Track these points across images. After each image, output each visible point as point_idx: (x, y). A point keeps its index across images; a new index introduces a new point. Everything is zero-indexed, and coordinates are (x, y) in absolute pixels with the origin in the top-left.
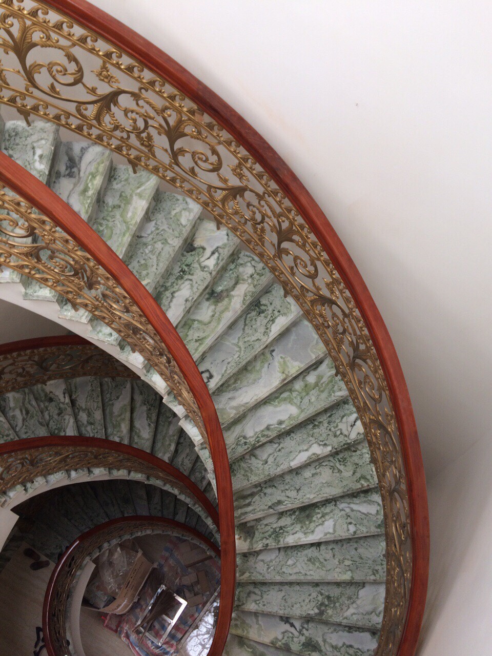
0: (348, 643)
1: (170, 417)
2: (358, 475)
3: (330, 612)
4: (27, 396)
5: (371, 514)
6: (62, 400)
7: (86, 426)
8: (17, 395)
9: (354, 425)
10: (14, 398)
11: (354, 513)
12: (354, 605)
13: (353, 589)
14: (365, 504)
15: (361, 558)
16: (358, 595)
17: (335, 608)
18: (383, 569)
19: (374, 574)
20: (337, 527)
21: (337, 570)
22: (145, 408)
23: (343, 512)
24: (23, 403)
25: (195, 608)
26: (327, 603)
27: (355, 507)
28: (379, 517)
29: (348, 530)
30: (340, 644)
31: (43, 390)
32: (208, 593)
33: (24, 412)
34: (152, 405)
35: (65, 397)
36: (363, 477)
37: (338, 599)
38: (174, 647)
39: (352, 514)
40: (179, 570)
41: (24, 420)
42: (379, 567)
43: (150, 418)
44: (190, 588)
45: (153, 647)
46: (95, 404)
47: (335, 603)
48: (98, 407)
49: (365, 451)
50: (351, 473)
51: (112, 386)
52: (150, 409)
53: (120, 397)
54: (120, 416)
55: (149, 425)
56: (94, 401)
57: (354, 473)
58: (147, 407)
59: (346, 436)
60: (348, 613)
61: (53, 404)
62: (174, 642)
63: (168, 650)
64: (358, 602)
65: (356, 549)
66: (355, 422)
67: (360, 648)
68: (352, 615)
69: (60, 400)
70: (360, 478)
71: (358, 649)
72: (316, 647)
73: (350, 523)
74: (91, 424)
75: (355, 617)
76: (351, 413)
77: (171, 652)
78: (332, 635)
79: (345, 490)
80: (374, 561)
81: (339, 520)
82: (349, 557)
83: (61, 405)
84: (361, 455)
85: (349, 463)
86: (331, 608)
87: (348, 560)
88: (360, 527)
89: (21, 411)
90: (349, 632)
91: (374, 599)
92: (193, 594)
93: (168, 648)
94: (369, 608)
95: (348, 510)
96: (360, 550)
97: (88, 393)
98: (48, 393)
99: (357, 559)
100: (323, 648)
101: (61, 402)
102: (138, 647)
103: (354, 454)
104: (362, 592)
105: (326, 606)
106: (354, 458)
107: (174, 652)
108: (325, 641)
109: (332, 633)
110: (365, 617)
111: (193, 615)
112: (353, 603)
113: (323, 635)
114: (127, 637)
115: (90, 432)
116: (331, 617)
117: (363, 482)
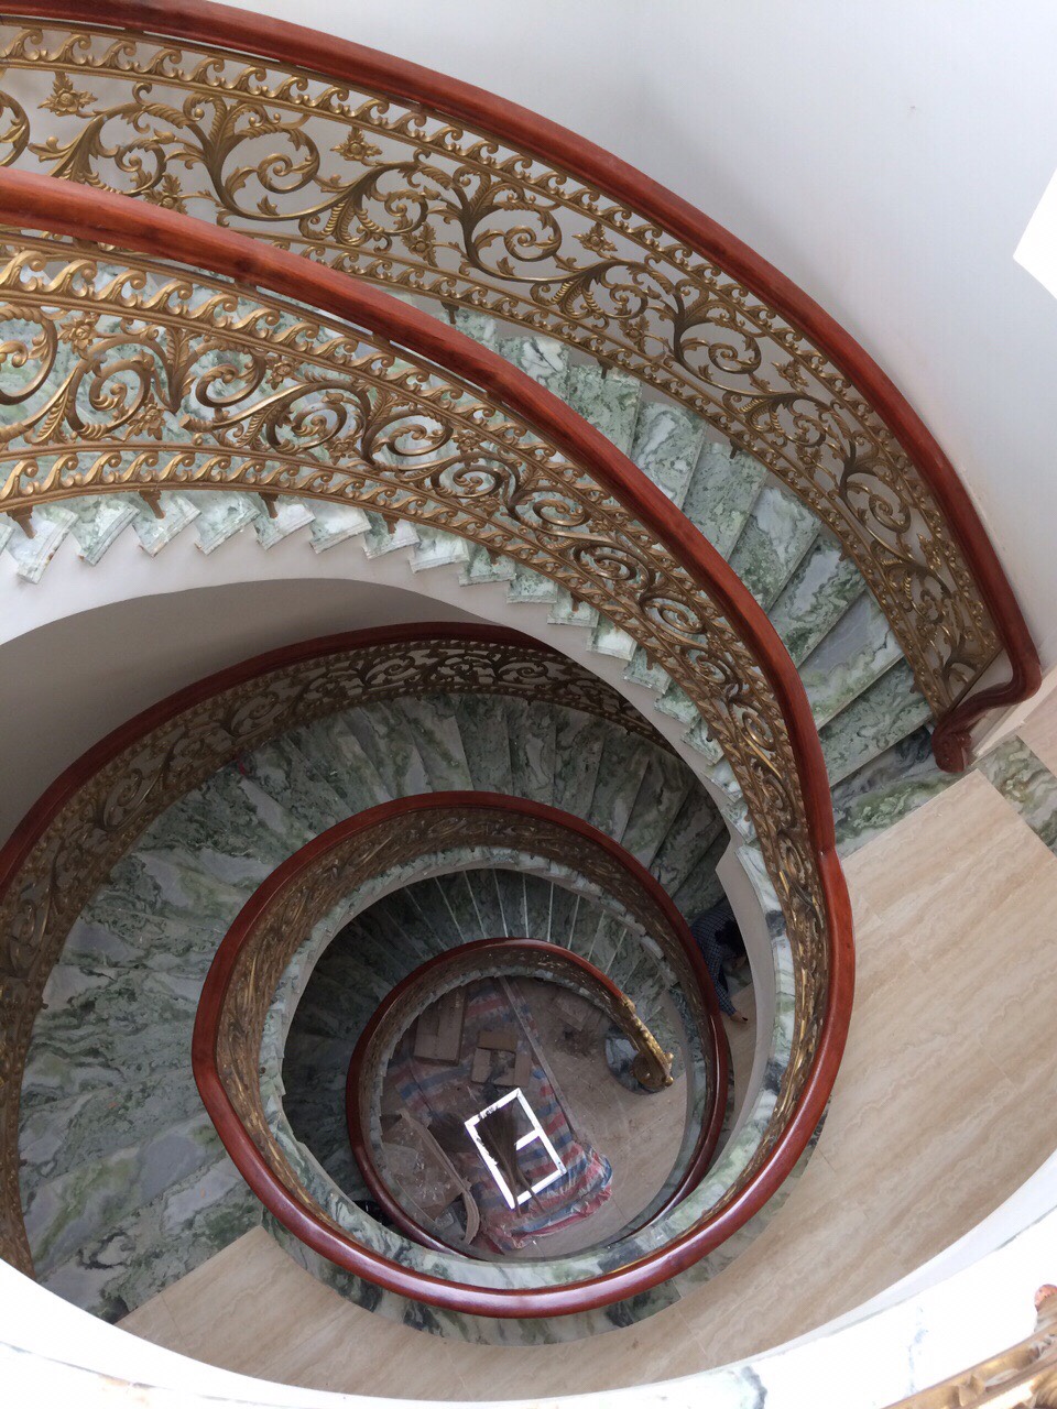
0: (816, 589)
1: (251, 820)
2: (615, 404)
3: (769, 579)
4: (53, 1043)
5: (673, 430)
6: (104, 982)
7: (187, 962)
8: (38, 1064)
9: (542, 354)
10: (40, 1072)
11: (660, 451)
12: (775, 543)
13: (751, 534)
14: (655, 431)
15: (720, 489)
16: (763, 532)
17: (767, 570)
18: (749, 468)
19: (752, 482)
20: (669, 484)
21: (722, 528)
22: (207, 852)
23: (651, 467)
24: (66, 1055)
25: (533, 1079)
26: (755, 578)
27: (652, 446)
28: (682, 422)
29: (681, 471)
30: (814, 600)
31: (54, 1016)
32: (520, 1043)
33: (90, 1060)
34: (209, 836)
35: (100, 975)
36: (622, 398)
37: (756, 560)
38: (579, 1148)
39: (661, 455)
40: (456, 1082)
41: (106, 1066)
42: (746, 471)
43: (235, 849)
44: (497, 1072)
45: (561, 1189)
46: (148, 927)
47: (760, 567)
48: (158, 925)
49: (582, 376)
50: (606, 411)
51: (124, 890)
52: (216, 844)
53: (159, 882)
54: (199, 897)
55: (248, 856)
56: (140, 929)
57: (609, 408)
58: (208, 847)
59: (553, 374)
60: (782, 556)
61: (100, 1005)
62: (571, 1144)
63: (578, 1161)
64: (773, 535)
65: (706, 489)
66: (538, 351)
67: (828, 575)
68: (787, 552)
69: (99, 988)
70: (621, 403)
71: (829, 579)
72: (803, 635)
73: (673, 464)
74: (188, 949)
75: (792, 549)
76: (521, 349)
77: (584, 1157)
78: (796, 606)
79: (628, 432)
80: (733, 473)
81: (661, 476)
82: (713, 504)
83: (116, 987)
84: (586, 383)
85: (590, 407)
86: (764, 575)
87: (715, 507)
88: (685, 454)
89: (81, 1065)
90: (802, 580)
91: (778, 513)
92: (510, 1071)
93: (575, 1160)
94: (788, 525)
95: (651, 458)
96: (710, 485)
97: (113, 933)
98: (68, 1006)
99: (721, 494)
100: (808, 626)
101: (106, 986)
102: (547, 1222)
103: (578, 393)
104: (763, 524)
105: (759, 580)
106: (585, 396)
107: (587, 1152)
108: (799, 619)
109: (792, 604)
110: (797, 536)
111: (543, 1089)
112: (772, 544)
113: (790, 617)
114: (520, 1234)
115: (203, 957)
116: (776, 581)
117: (628, 402)
